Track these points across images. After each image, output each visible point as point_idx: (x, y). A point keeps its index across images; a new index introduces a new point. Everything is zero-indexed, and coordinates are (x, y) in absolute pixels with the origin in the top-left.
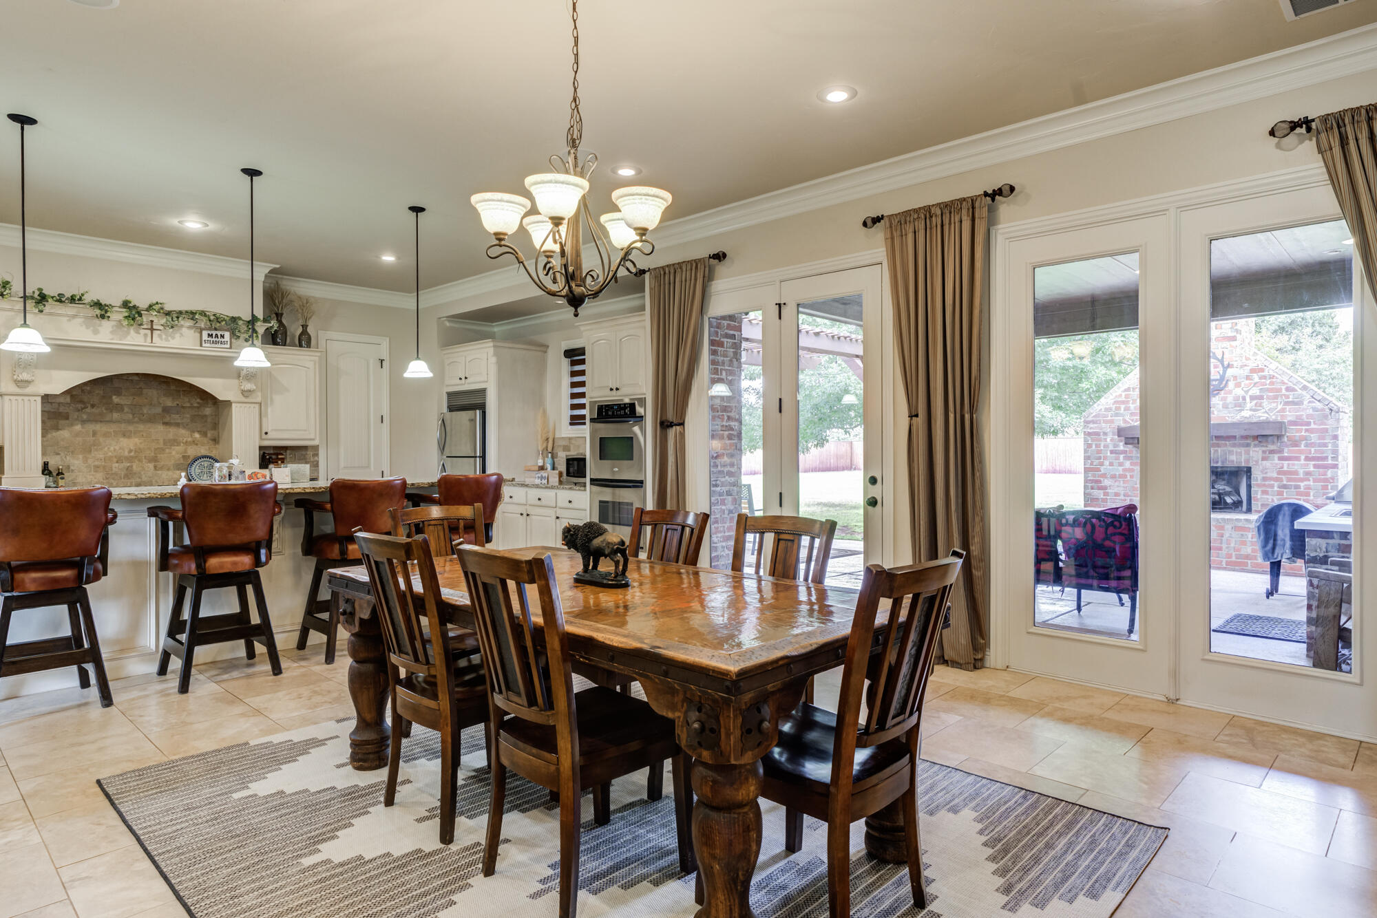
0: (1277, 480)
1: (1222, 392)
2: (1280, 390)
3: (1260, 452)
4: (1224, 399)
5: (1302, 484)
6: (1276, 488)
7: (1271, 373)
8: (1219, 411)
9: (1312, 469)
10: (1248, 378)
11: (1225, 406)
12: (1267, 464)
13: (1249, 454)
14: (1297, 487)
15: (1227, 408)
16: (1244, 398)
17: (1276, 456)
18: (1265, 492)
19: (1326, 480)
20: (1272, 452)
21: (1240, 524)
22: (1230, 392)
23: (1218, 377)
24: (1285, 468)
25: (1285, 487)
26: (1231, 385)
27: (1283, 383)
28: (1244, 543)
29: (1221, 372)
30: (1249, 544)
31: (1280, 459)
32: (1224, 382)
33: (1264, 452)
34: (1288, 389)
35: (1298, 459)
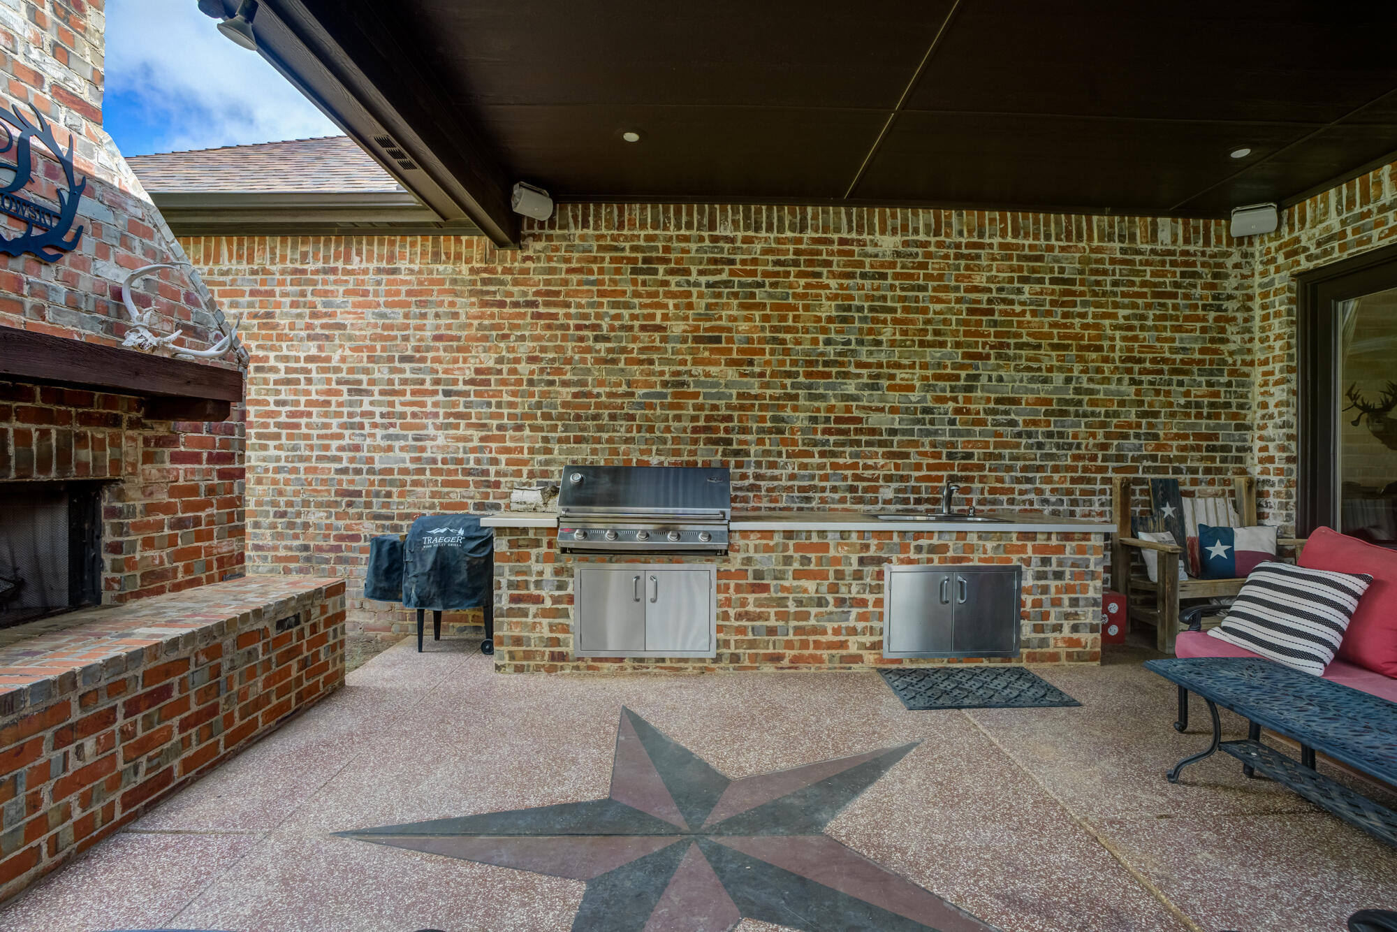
0: (169, 508)
1: (67, 258)
2: (175, 295)
3: (140, 443)
4: (70, 280)
5: (203, 514)
6: (167, 531)
7: (164, 247)
8: (58, 313)
9: (216, 481)
10: (124, 241)
11: (73, 305)
12: (152, 470)
13: (119, 446)
14: (197, 521)
15: (77, 308)
16: (117, 295)
17: (167, 452)
18: (149, 543)
19: (230, 503)
20: (161, 442)
21: (246, 629)
22: (83, 264)
23: (56, 208)
24: (181, 482)
25: (179, 524)
26: (88, 245)
27: (183, 282)
28: (251, 673)
29: (66, 196)
30: (259, 671)
31: (176, 458)
32: (72, 231)
33: (146, 441)
34: (189, 298)
35: (195, 458)
